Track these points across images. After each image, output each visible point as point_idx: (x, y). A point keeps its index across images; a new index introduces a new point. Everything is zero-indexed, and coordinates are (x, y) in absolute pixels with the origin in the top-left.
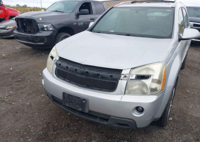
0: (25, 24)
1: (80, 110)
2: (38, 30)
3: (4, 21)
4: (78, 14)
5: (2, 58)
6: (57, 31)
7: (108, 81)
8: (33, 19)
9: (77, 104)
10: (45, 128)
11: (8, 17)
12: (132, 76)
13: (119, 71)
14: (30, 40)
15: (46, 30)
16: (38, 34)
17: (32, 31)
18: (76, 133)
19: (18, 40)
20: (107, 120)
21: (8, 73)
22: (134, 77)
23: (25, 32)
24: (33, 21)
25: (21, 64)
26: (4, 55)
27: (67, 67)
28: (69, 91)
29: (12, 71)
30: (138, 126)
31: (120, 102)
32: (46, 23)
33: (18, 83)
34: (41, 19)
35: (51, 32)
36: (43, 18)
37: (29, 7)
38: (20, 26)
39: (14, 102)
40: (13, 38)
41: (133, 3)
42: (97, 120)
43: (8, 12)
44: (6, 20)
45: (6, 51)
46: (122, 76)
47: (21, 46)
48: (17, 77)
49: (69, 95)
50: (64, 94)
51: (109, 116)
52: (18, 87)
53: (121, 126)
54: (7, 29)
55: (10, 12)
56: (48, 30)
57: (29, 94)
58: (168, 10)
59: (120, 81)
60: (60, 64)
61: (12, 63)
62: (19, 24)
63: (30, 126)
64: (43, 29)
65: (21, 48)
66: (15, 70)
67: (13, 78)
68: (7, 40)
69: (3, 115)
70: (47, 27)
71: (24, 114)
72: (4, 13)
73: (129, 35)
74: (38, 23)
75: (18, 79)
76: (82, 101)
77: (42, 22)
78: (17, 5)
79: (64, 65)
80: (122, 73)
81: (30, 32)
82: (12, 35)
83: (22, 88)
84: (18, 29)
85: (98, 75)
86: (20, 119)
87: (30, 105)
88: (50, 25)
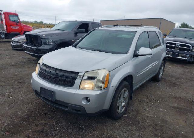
0: (32, 39)
1: (50, 99)
2: (41, 45)
3: (19, 35)
4: (76, 32)
5: (11, 66)
6: (56, 46)
7: (69, 80)
8: (38, 36)
9: (48, 95)
10: (28, 114)
11: (23, 32)
12: (85, 77)
13: (77, 73)
14: (34, 52)
15: (48, 45)
16: (41, 48)
17: (37, 45)
18: (50, 118)
19: (26, 52)
20: (67, 107)
21: (12, 76)
22: (86, 78)
23: (32, 45)
24: (38, 37)
25: (24, 71)
26: (13, 63)
27: (46, 70)
28: (45, 86)
29: (16, 75)
30: (88, 112)
31: (75, 93)
32: (48, 39)
33: (18, 84)
34: (44, 36)
35: (52, 46)
36: (46, 35)
37: (45, 24)
38: (28, 40)
39: (11, 97)
40: (22, 50)
41: (115, 26)
42: (62, 108)
43: (23, 28)
44: (21, 34)
45: (15, 60)
46: (78, 77)
47: (29, 56)
48: (19, 80)
49: (44, 88)
50: (41, 88)
51: (68, 104)
52: (18, 87)
53: (76, 112)
54: (20, 42)
55: (25, 28)
56: (49, 45)
57: (24, 92)
58: (132, 33)
59: (77, 80)
60: (42, 68)
61: (18, 69)
62: (28, 39)
63: (19, 112)
64: (45, 44)
65: (28, 59)
66: (18, 75)
67: (15, 81)
68: (18, 51)
69: (2, 104)
70: (49, 42)
71: (17, 105)
72: (20, 28)
73: (99, 51)
74: (42, 39)
75: (19, 81)
76: (52, 93)
77: (45, 38)
78: (35, 21)
79: (45, 68)
80: (79, 75)
81: (35, 46)
82: (22, 48)
83: (20, 88)
84: (27, 43)
85: (64, 75)
86: (13, 108)
87: (23, 100)
88: (51, 40)
